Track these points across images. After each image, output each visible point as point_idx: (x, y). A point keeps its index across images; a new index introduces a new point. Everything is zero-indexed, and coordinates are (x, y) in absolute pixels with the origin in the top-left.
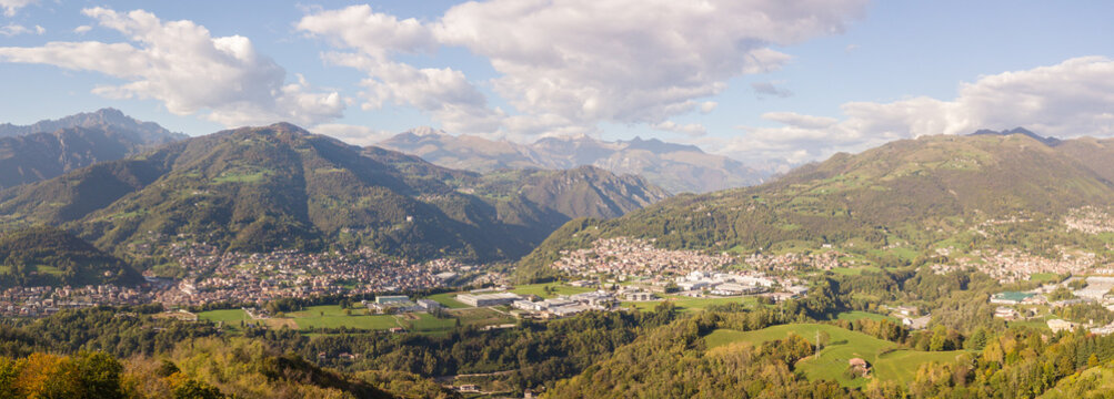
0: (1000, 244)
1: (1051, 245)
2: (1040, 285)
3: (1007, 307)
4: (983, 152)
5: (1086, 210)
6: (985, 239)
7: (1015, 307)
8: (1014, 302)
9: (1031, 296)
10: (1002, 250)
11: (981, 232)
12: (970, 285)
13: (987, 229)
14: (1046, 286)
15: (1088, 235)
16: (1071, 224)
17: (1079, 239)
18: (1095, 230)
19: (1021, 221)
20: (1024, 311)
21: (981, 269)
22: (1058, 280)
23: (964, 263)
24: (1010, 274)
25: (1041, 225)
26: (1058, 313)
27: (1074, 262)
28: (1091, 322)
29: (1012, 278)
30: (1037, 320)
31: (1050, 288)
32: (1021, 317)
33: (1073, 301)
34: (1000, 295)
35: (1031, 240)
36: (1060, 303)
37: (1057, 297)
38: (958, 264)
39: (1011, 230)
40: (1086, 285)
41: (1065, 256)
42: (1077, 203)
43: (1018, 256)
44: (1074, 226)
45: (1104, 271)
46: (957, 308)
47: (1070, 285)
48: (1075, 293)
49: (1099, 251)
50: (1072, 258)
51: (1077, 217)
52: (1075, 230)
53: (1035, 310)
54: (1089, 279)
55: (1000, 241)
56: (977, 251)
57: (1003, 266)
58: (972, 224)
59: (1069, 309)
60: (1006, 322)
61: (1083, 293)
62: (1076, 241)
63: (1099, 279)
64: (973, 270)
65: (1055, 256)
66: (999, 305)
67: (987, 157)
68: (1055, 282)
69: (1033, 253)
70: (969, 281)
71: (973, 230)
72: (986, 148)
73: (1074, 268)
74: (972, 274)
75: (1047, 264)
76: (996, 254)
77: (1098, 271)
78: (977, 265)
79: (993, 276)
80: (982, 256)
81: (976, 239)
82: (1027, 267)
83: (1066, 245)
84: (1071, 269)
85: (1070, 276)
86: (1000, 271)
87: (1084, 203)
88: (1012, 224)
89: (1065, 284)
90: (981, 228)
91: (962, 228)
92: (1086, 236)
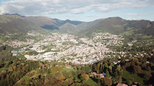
0: (13, 39)
1: (25, 39)
2: (23, 48)
3: (15, 53)
4: (8, 19)
5: (32, 31)
6: (9, 38)
7: (17, 53)
8: (17, 52)
9: (20, 50)
10: (13, 40)
11: (8, 37)
12: (6, 49)
13: (10, 36)
14: (24, 48)
15: (33, 36)
16: (29, 34)
17: (31, 37)
18: (34, 35)
19: (18, 34)
20: (19, 54)
21: (9, 45)
22: (27, 46)
23: (4, 44)
24: (16, 45)
25: (22, 35)
26: (27, 53)
27: (30, 42)
28: (34, 55)
29: (16, 47)
30: (22, 55)
31: (25, 48)
32: (19, 55)
33: (30, 51)
34: (14, 51)
35: (20, 38)
36: (27, 51)
37: (26, 50)
38: (3, 44)
39: (15, 36)
40: (33, 47)
41: (28, 41)
42: (30, 30)
43: (17, 41)
44: (30, 34)
45: (36, 44)
46: (3, 54)
47: (29, 47)
48: (30, 49)
49: (35, 39)
50: (29, 41)
51: (30, 33)
52: (30, 35)
53: (21, 53)
54: (33, 45)
55: (13, 38)
56: (8, 41)
57: (14, 44)
58: (6, 35)
59: (29, 53)
60: (15, 57)
61: (32, 49)
62: (30, 38)
63: (35, 45)
64: (7, 45)
65: (26, 41)
66: (13, 53)
67: (9, 20)
68: (26, 47)
69: (21, 41)
70: (6, 48)
71: (6, 36)
72: (8, 18)
73: (30, 43)
74: (7, 46)
75: (24, 43)
76: (12, 41)
77: (35, 44)
78: (8, 44)
79: (12, 46)
80: (9, 42)
81: (7, 38)
82: (19, 44)
83: (28, 39)
84: (29, 44)
85: (29, 45)
86: (13, 45)
87: (31, 30)
88: (15, 34)
89: (28, 47)
90: (8, 36)
91: (3, 36)
92: (32, 37)
